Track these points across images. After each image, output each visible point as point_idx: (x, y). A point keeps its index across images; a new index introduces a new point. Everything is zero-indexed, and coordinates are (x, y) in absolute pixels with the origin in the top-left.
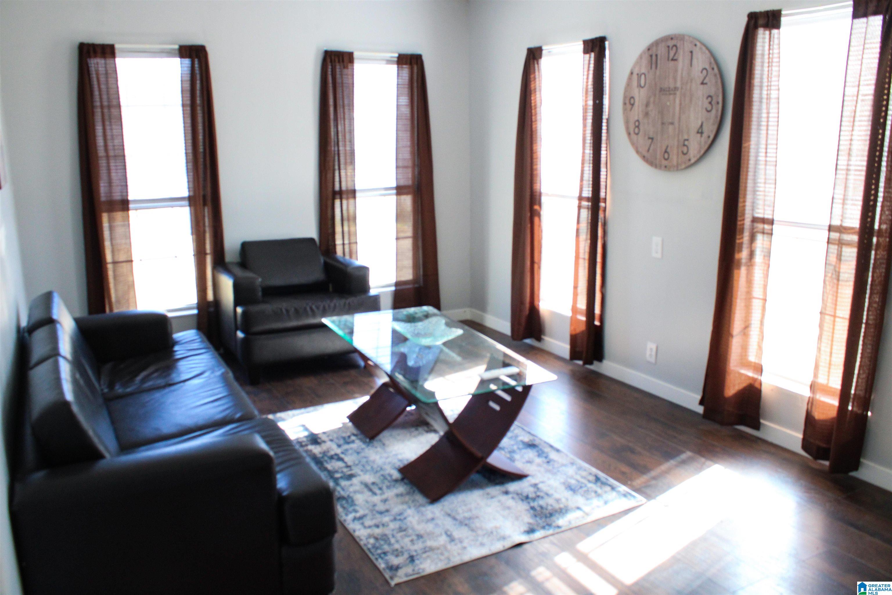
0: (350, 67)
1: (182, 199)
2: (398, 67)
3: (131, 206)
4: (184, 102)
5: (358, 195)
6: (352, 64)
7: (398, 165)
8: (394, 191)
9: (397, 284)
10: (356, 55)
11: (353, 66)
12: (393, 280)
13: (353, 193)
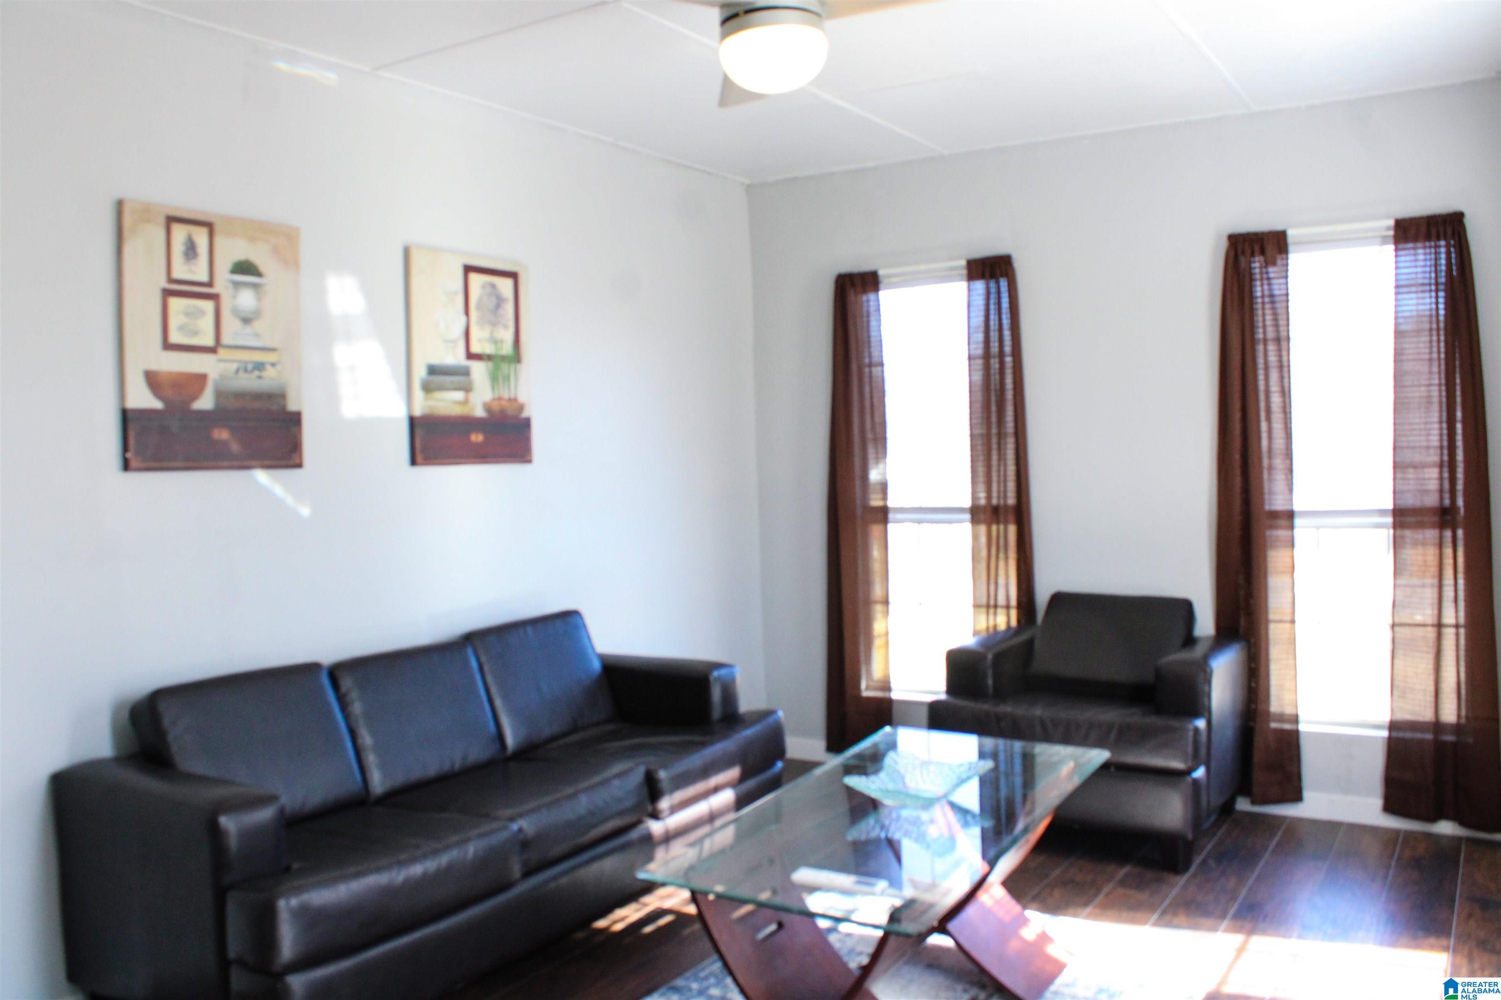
0: (1279, 262)
1: (961, 510)
2: (1396, 250)
3: (891, 516)
4: (972, 352)
5: (1297, 522)
6: (1284, 256)
7: (1397, 459)
8: (1389, 520)
9: (1393, 726)
10: (1292, 234)
11: (1287, 259)
12: (1385, 718)
13: (1290, 515)
